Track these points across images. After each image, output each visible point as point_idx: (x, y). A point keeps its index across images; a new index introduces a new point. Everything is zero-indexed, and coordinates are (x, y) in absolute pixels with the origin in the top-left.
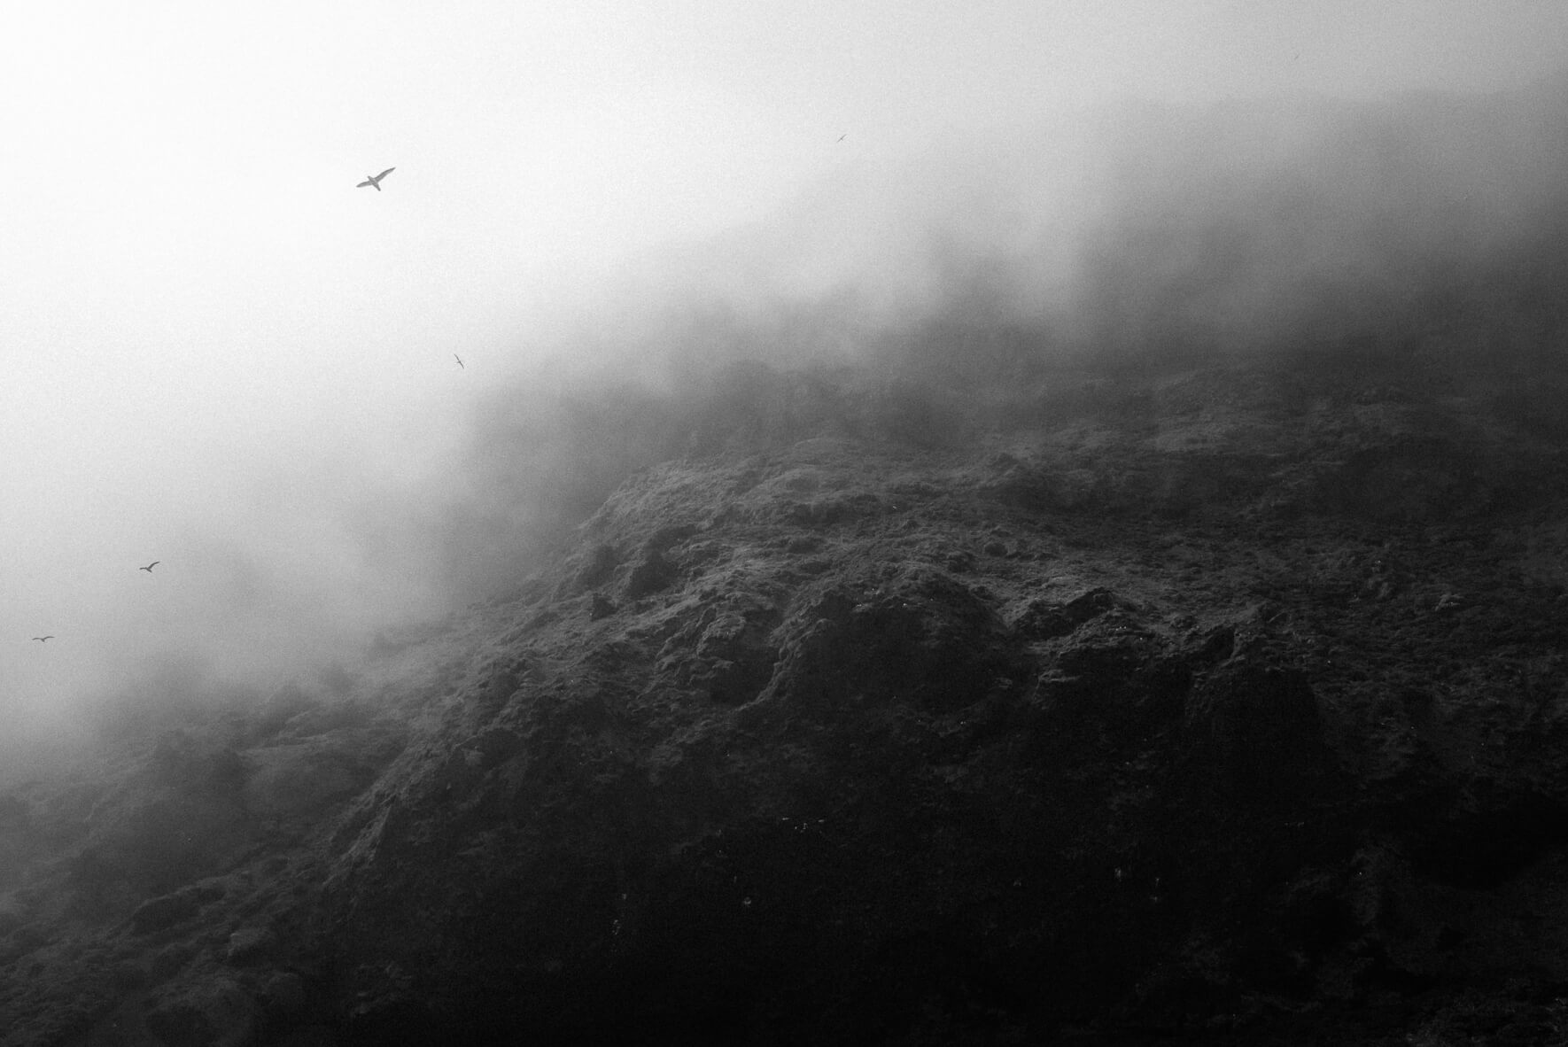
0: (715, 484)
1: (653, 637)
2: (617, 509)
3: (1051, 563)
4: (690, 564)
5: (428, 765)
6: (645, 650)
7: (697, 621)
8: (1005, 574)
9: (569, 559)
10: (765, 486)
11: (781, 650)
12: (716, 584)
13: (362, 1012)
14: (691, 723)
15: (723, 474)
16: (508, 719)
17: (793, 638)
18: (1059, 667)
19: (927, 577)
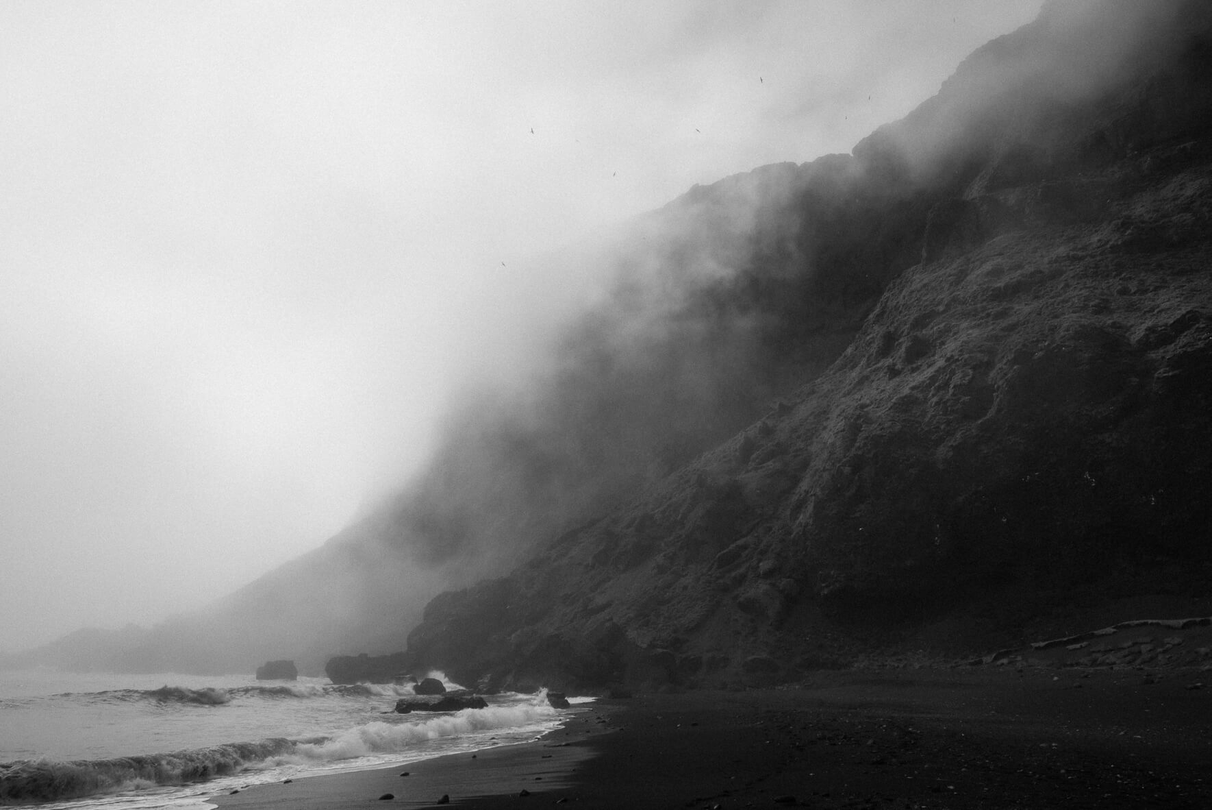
0: (942, 281)
1: (923, 388)
2: (888, 303)
3: (1162, 291)
4: (936, 339)
5: (826, 475)
6: (920, 396)
7: (946, 375)
8: (1131, 308)
9: (868, 338)
10: (971, 277)
11: (996, 386)
12: (952, 351)
13: (826, 593)
14: (954, 434)
15: (945, 274)
16: (859, 448)
17: (1001, 379)
18: (1167, 366)
19: (1076, 328)
